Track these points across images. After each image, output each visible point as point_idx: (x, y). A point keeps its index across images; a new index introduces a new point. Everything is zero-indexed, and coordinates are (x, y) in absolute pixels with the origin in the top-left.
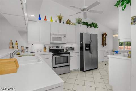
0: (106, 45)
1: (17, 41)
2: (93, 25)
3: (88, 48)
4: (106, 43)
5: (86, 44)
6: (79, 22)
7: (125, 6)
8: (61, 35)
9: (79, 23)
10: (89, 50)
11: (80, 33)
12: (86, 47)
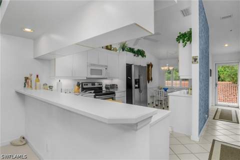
0: (152, 80)
1: (37, 76)
2: (141, 53)
3: (137, 86)
4: (151, 78)
5: (136, 80)
6: (123, 48)
7: (186, 43)
8: (102, 66)
9: (123, 50)
10: (139, 87)
11: (127, 64)
12: (136, 83)
